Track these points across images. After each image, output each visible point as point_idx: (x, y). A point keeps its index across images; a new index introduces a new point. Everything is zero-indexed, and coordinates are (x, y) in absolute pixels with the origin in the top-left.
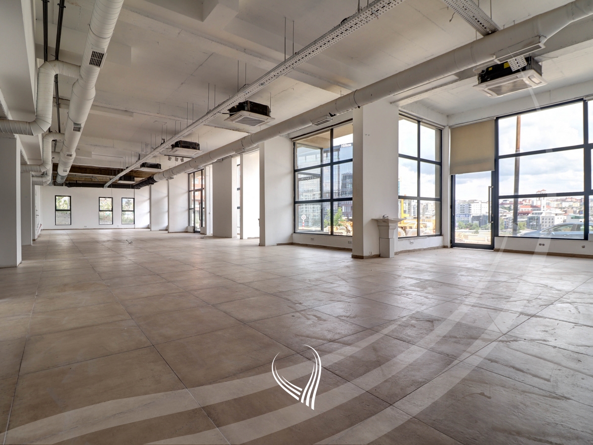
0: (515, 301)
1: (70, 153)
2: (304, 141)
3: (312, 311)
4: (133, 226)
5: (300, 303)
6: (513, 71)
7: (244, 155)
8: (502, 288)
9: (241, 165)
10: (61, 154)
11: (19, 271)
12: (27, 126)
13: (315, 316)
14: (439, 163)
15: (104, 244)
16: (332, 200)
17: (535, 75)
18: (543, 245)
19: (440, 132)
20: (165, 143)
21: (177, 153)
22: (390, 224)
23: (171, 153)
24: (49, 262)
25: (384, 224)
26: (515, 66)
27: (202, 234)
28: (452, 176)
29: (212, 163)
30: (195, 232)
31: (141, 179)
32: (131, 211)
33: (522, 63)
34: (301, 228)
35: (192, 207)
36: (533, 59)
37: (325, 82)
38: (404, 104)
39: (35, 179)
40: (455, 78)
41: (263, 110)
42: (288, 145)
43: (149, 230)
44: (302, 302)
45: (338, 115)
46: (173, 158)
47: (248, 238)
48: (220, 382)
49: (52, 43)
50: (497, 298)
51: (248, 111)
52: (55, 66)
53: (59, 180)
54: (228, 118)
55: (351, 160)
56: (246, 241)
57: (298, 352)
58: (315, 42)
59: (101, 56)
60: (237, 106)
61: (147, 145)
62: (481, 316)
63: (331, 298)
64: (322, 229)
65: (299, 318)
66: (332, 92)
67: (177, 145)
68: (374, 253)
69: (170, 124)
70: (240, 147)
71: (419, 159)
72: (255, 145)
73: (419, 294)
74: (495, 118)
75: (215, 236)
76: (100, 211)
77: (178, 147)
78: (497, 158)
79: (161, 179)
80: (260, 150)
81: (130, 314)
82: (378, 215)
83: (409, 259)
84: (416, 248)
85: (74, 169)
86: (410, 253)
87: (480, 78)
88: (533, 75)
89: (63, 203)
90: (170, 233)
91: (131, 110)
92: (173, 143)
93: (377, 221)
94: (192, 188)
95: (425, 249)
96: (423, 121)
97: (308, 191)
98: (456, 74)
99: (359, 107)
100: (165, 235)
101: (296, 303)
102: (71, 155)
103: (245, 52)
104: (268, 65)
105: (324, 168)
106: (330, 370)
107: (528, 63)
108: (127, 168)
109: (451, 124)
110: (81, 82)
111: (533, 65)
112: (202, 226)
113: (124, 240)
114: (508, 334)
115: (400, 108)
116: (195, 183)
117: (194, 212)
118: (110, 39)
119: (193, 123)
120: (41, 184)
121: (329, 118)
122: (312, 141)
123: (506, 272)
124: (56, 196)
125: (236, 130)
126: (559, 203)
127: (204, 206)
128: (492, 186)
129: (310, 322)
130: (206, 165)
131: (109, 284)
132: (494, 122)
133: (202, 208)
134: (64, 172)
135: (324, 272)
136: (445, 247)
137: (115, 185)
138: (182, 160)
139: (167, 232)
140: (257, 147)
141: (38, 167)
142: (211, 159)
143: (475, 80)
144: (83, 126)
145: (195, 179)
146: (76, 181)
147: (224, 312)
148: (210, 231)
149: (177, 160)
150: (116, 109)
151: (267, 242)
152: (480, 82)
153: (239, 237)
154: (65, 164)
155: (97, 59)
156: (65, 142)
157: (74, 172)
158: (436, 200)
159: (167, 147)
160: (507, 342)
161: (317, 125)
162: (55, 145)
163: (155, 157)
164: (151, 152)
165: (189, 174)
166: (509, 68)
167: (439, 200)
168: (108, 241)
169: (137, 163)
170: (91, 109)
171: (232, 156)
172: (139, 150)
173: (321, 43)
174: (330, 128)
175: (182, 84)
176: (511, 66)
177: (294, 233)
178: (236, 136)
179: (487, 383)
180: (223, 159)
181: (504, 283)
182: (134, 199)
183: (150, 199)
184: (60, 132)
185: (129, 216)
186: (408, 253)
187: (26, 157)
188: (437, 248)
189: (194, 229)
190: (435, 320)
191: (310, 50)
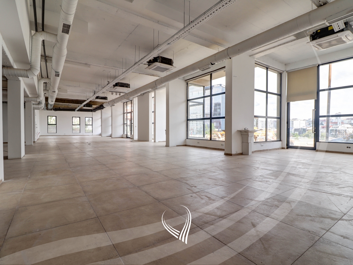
0: (344, 188)
1: (54, 91)
2: (193, 82)
3: (204, 193)
4: (91, 134)
5: (195, 187)
6: (335, 31)
7: (156, 91)
8: (330, 178)
9: (155, 97)
10: (49, 91)
11: (22, 161)
12: (25, 72)
13: (206, 196)
14: (280, 95)
15: (74, 144)
16: (211, 119)
17: (350, 34)
18: (350, 148)
19: (280, 75)
20: (109, 84)
21: (116, 90)
22: (249, 134)
23: (113, 90)
24: (41, 156)
25: (246, 133)
26: (337, 28)
27: (131, 139)
28: (288, 103)
29: (138, 96)
30: (127, 137)
31: (96, 106)
32: (91, 125)
33: (342, 26)
34: (191, 136)
35: (126, 123)
36: (349, 24)
37: (208, 43)
38: (259, 56)
39: (35, 106)
40: (294, 38)
41: (169, 62)
42: (184, 84)
43: (101, 136)
44: (196, 186)
45: (216, 64)
46: (114, 93)
47: (159, 142)
48: (143, 250)
49: (39, 20)
50: (330, 185)
51: (160, 62)
52: (42, 34)
53: (49, 107)
54: (147, 67)
55: (224, 93)
56: (157, 144)
57: (198, 226)
58: (204, 13)
59: (69, 26)
60: (153, 59)
61: (99, 85)
62: (324, 199)
63: (215, 183)
64: (204, 136)
65: (196, 197)
66: (212, 49)
67: (116, 85)
68: (238, 152)
69: (112, 72)
70: (154, 86)
71: (267, 92)
72: (163, 85)
73: (274, 181)
74: (317, 65)
75: (139, 140)
76: (73, 125)
77: (117, 86)
78: (318, 91)
79: (107, 106)
80: (166, 87)
81: (85, 192)
82: (241, 128)
83: (262, 156)
84: (265, 149)
85: (57, 100)
86: (261, 152)
87: (311, 37)
88: (349, 35)
89: (52, 120)
90: (113, 138)
91: (89, 64)
92: (114, 84)
93: (240, 132)
94: (126, 112)
95: (270, 150)
96: (270, 67)
97: (194, 113)
98: (295, 35)
99: (230, 58)
100: (110, 139)
101: (192, 187)
102: (55, 92)
103: (158, 23)
104: (172, 32)
105: (206, 98)
106: (223, 242)
107: (346, 26)
108: (88, 99)
109: (287, 70)
110: (58, 45)
111: (349, 28)
112: (131, 134)
113: (86, 142)
114: (347, 214)
115: (255, 59)
116: (127, 109)
117: (127, 126)
118: (74, 15)
119: (126, 71)
120: (38, 109)
121: (211, 66)
122: (198, 82)
123: (329, 166)
124: (48, 116)
125: (152, 75)
126: (349, 120)
127: (132, 122)
128: (315, 109)
129: (203, 201)
130: (134, 98)
131: (74, 171)
132: (316, 68)
133: (131, 123)
134: (52, 102)
135: (208, 164)
136: (283, 148)
137: (81, 110)
138: (120, 94)
139: (111, 137)
140: (164, 86)
141: (35, 99)
142: (137, 93)
143: (308, 38)
144: (60, 73)
145: (127, 107)
146: (59, 107)
147: (145, 192)
148: (136, 137)
149: (116, 94)
150: (80, 63)
151: (171, 144)
152: (311, 40)
153: (153, 141)
154: (52, 97)
155: (66, 29)
156: (51, 84)
157: (58, 102)
158: (277, 118)
159: (111, 86)
160: (349, 220)
161: (203, 71)
162: (46, 85)
163: (103, 92)
164: (101, 90)
165: (124, 103)
166: (333, 30)
167: (280, 118)
168: (77, 143)
169: (94, 96)
170: (65, 63)
171: (149, 92)
172: (94, 89)
173: (209, 14)
174: (210, 73)
175: (119, 46)
176: (334, 28)
177: (187, 138)
178: (152, 79)
179: (347, 258)
180: (144, 94)
181: (331, 174)
182: (92, 118)
183: (101, 118)
184: (48, 77)
185: (89, 128)
186: (260, 152)
187: (28, 93)
188: (278, 149)
189: (127, 136)
190: (291, 201)
191: (201, 19)
